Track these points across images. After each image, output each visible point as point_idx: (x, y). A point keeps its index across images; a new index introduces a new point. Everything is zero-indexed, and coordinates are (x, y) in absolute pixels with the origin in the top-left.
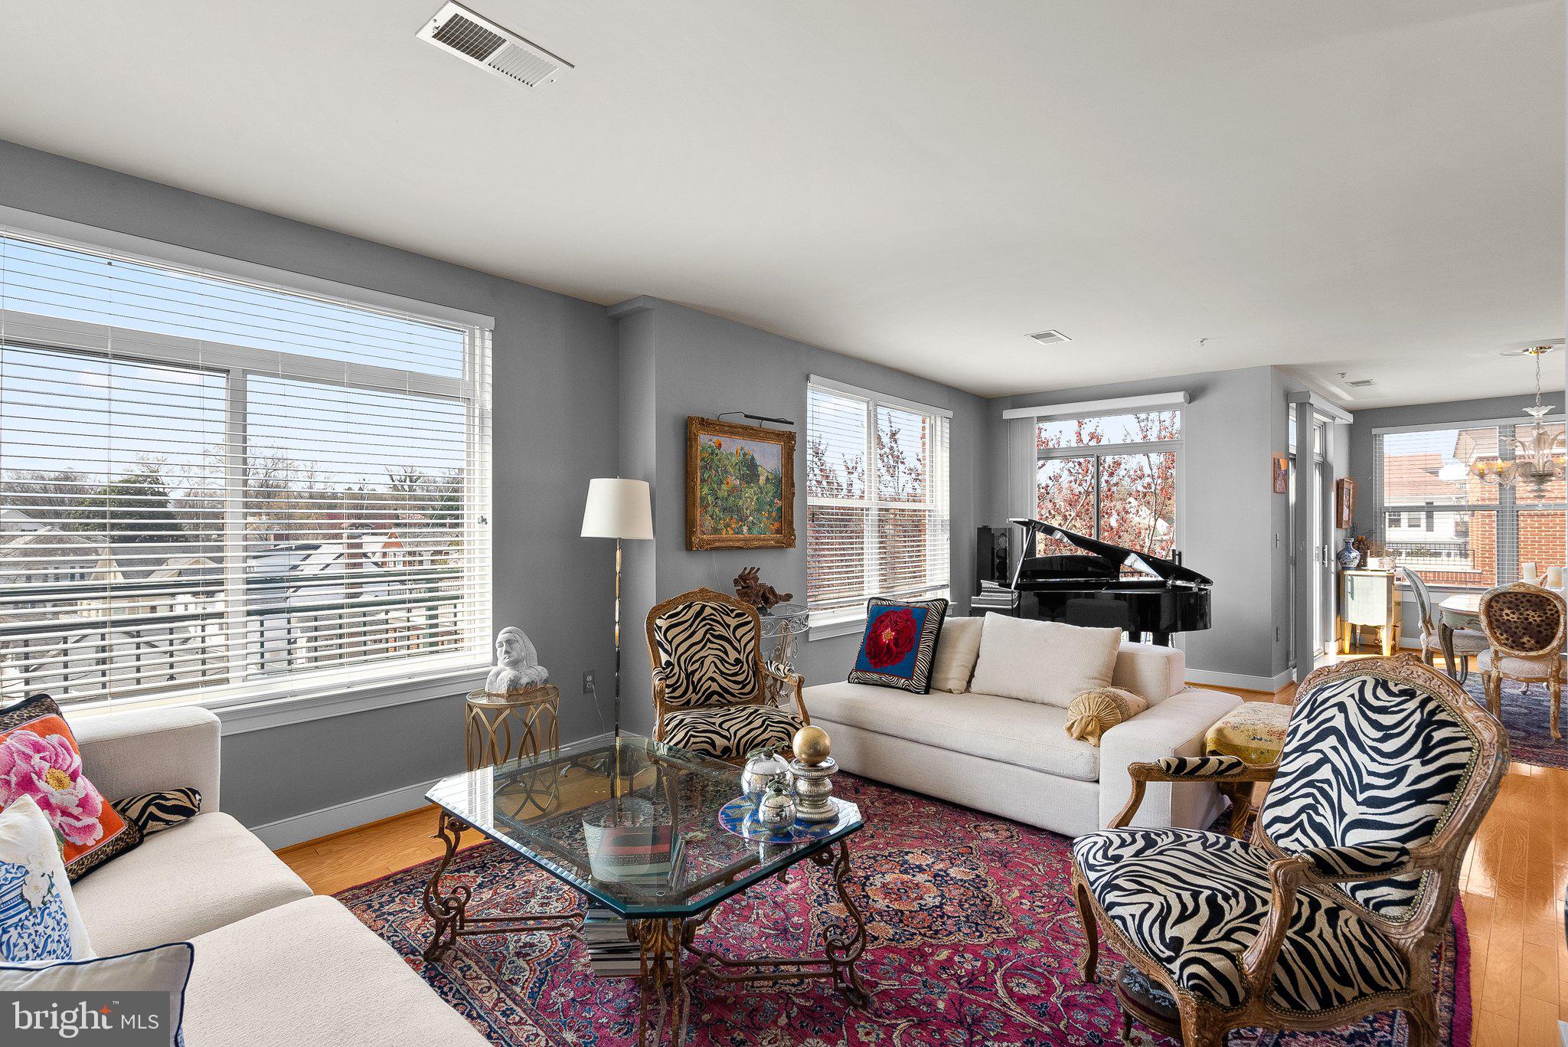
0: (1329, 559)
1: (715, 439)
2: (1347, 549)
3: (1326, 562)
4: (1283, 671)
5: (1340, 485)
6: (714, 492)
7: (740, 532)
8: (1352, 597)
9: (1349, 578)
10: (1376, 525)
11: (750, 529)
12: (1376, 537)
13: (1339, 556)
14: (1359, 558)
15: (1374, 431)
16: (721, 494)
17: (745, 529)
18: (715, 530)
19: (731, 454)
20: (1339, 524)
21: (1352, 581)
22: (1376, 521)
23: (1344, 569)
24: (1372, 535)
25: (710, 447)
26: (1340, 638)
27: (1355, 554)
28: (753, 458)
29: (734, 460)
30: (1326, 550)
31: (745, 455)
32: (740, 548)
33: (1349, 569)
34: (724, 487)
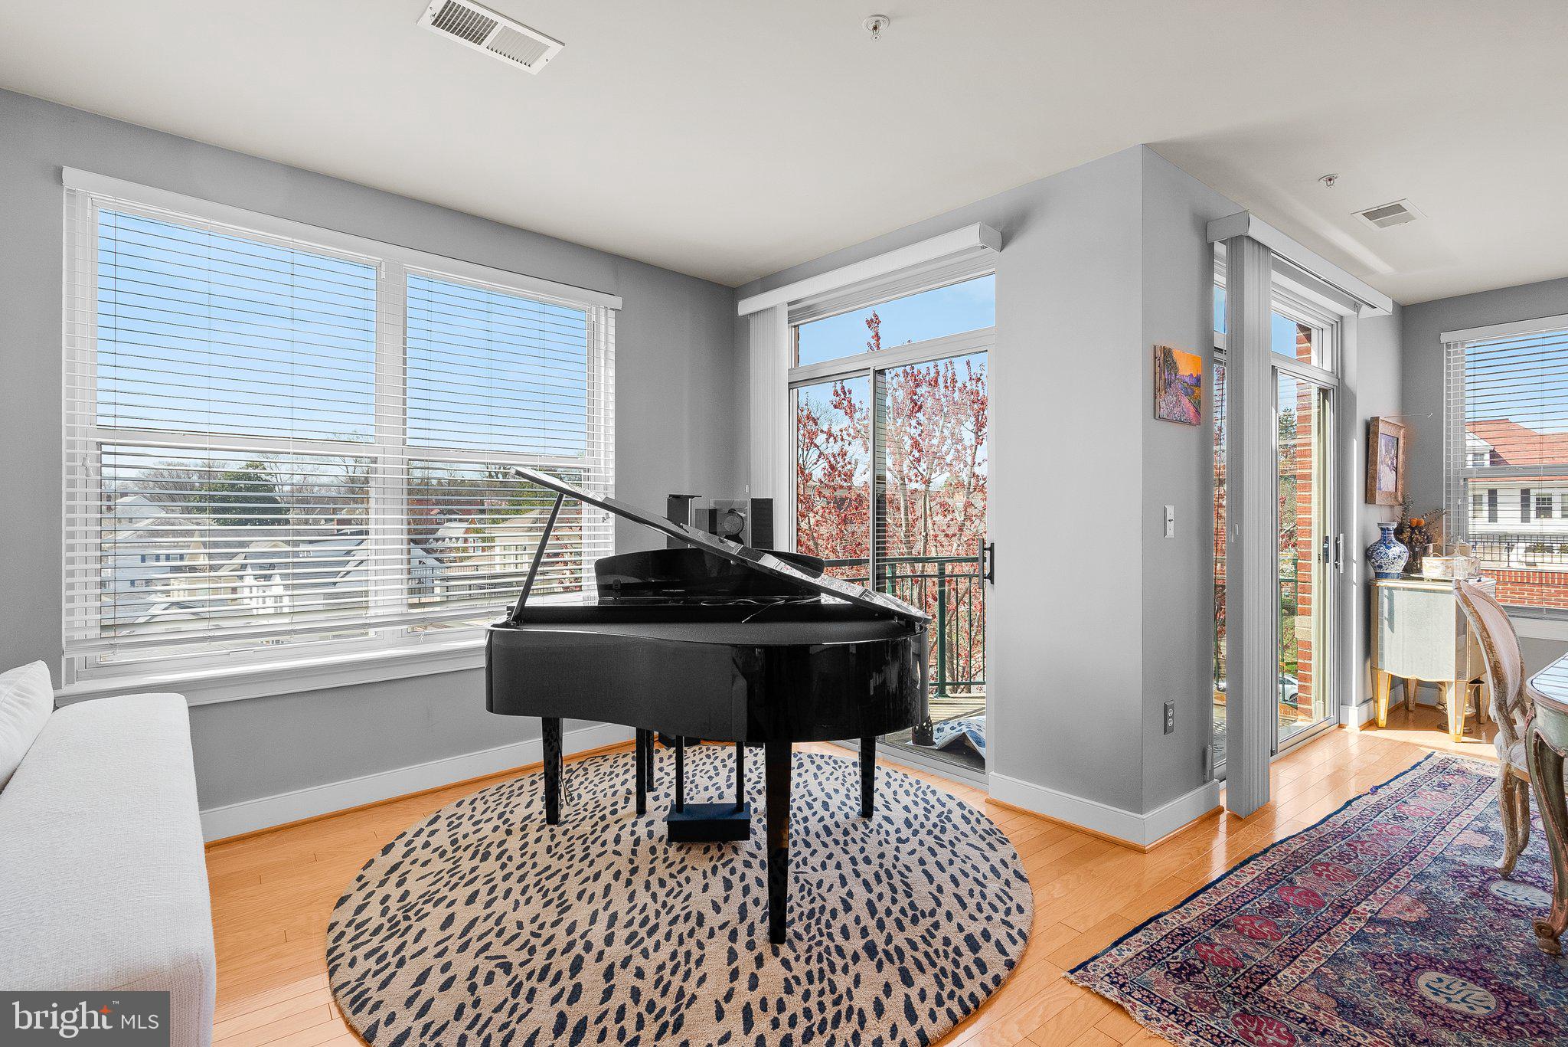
0: (1348, 559)
2: (1384, 541)
3: (1341, 563)
4: (1199, 785)
5: (1371, 429)
8: (1392, 627)
9: (1386, 592)
10: (1448, 500)
12: (1448, 520)
13: (1368, 554)
14: (1406, 556)
15: (1445, 337)
20: (1369, 497)
21: (1391, 599)
22: (1448, 492)
23: (1379, 576)
24: (1440, 517)
26: (1370, 699)
27: (1398, 551)
30: (1341, 542)
33: (1387, 576)
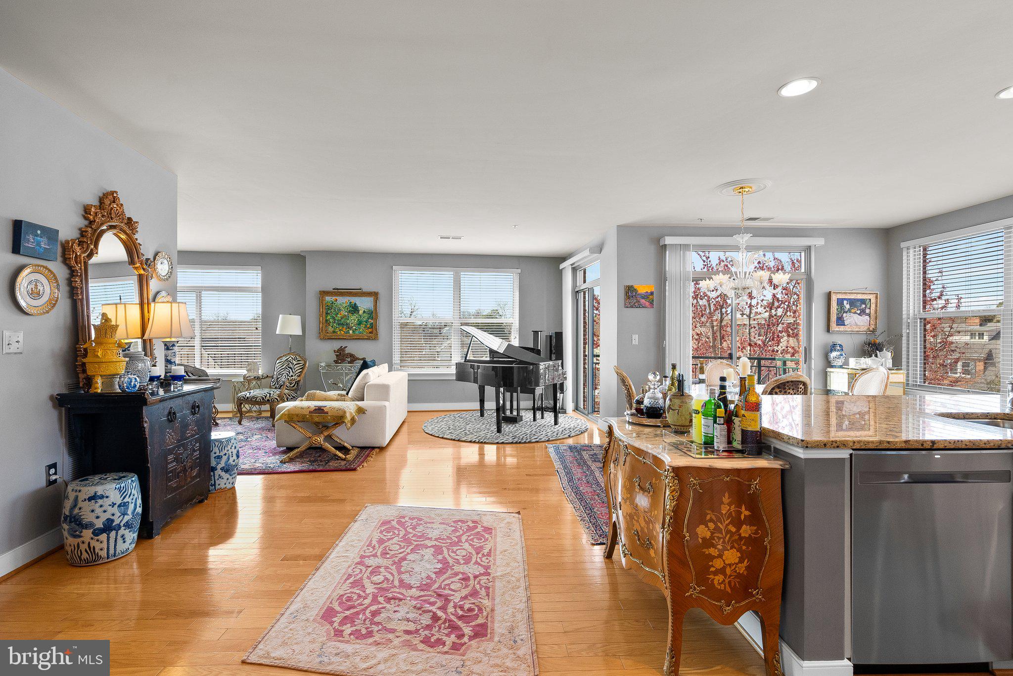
1: (334, 298)
6: (334, 318)
7: (348, 332)
11: (353, 331)
15: (902, 245)
16: (337, 318)
17: (351, 332)
18: (334, 332)
19: (343, 303)
20: (830, 329)
25: (331, 301)
28: (355, 304)
29: (344, 305)
31: (351, 303)
32: (345, 339)
34: (338, 316)
